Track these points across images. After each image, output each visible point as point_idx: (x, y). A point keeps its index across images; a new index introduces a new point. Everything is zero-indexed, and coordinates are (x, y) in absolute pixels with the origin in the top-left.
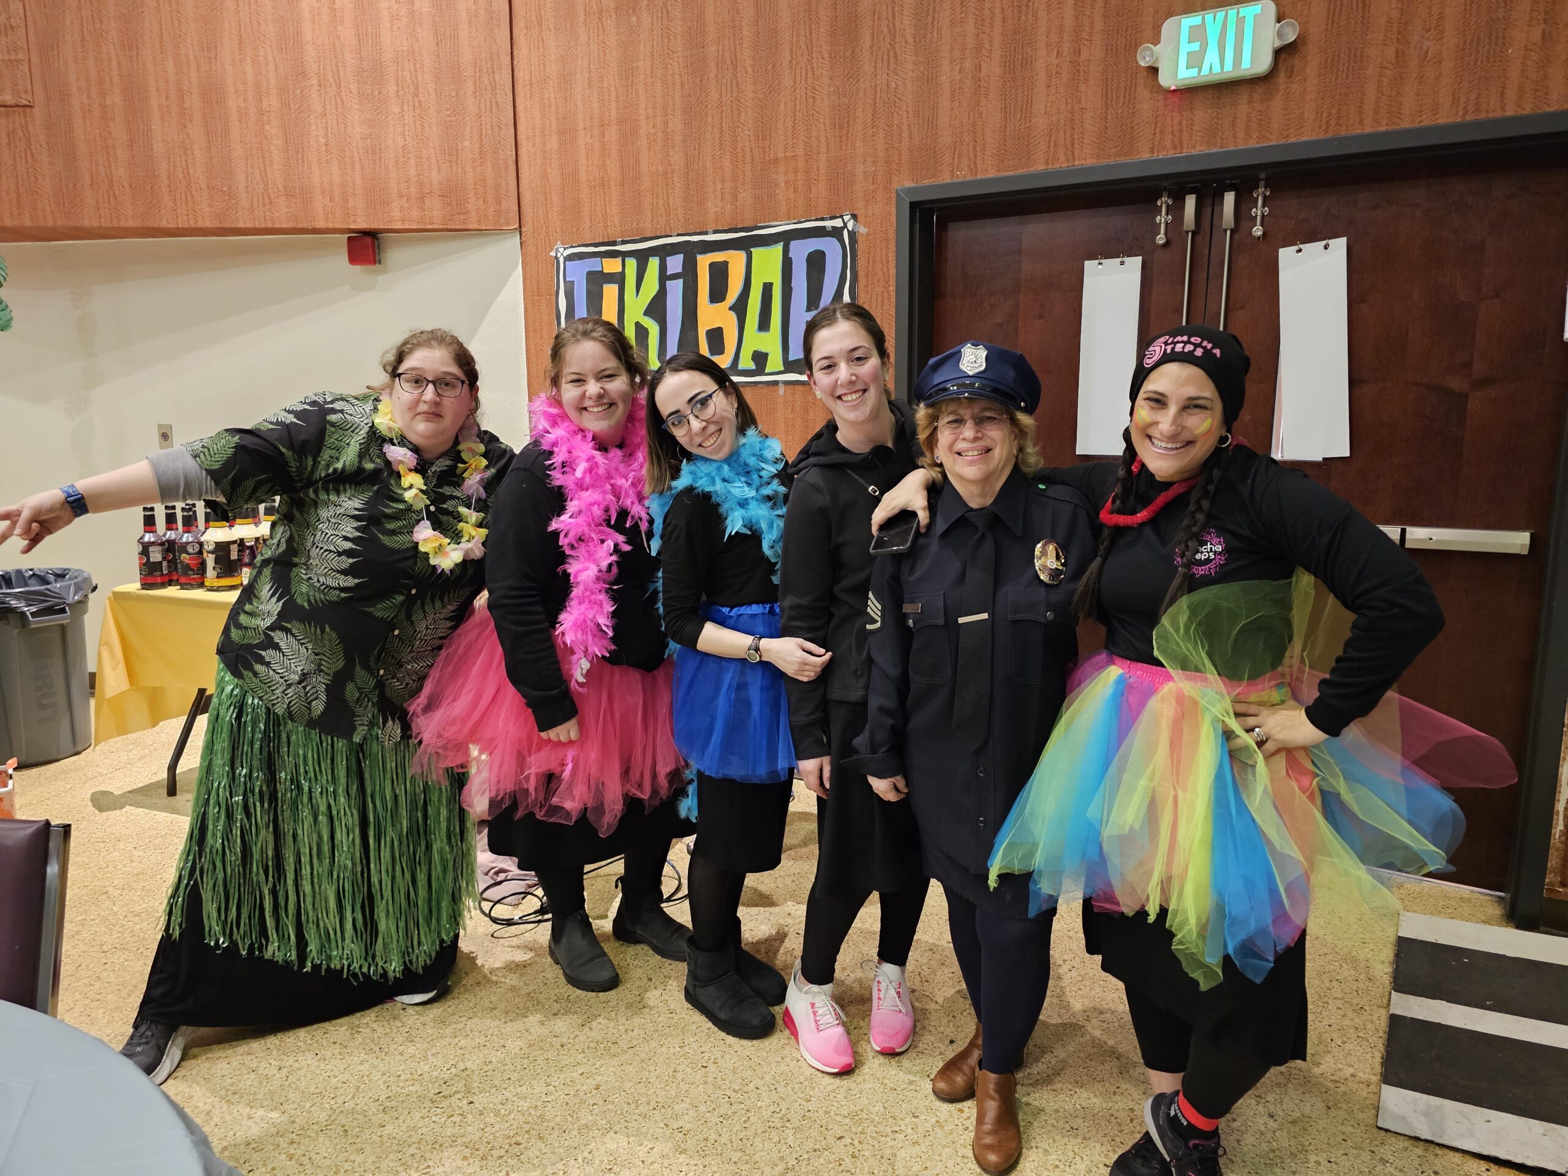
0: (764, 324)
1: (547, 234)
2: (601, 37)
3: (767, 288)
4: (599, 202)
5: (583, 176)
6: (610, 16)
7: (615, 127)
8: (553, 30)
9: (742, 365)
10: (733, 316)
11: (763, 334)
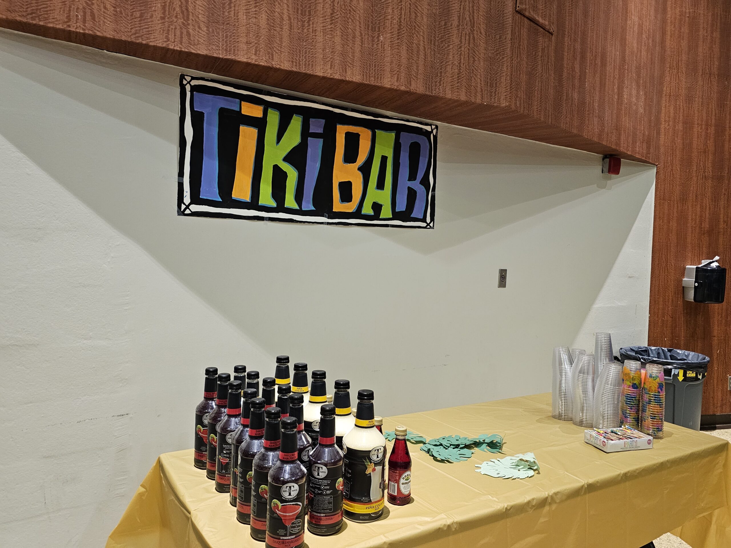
0: (380, 185)
1: (672, 170)
2: (709, 85)
3: (384, 159)
4: (702, 160)
5: (695, 146)
6: (715, 77)
7: (713, 127)
8: (685, 74)
9: (364, 211)
10: (360, 175)
11: (380, 191)
